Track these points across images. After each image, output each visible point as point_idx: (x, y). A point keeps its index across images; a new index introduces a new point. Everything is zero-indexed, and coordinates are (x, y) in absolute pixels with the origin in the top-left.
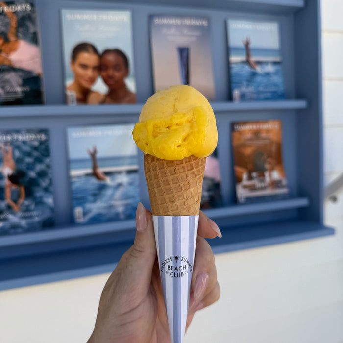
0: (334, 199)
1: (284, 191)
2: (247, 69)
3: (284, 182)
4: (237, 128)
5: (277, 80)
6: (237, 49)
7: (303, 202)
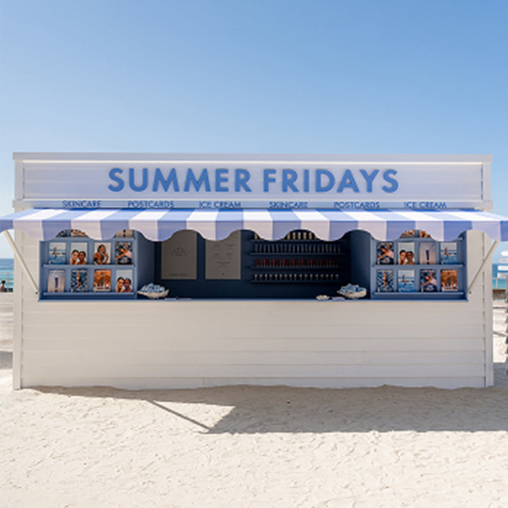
0: (470, 293)
1: (456, 290)
2: (445, 256)
3: (457, 287)
4: (443, 271)
5: (455, 258)
6: (443, 251)
7: (461, 293)
